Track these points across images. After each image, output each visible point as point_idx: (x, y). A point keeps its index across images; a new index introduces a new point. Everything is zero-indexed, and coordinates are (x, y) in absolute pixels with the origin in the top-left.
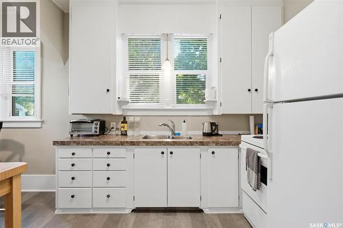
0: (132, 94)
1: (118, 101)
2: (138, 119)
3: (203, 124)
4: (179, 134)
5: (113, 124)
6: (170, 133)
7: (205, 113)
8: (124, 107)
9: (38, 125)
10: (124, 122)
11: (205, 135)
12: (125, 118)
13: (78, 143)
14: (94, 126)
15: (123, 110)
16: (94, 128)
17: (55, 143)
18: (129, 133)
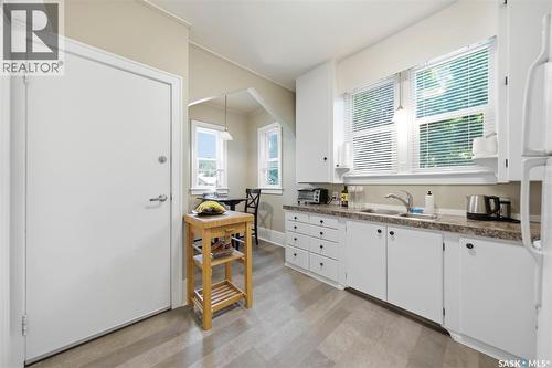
0: (357, 160)
1: (337, 170)
2: (361, 189)
3: (469, 198)
4: (420, 211)
5: (335, 194)
6: (404, 209)
7: (480, 181)
8: (345, 175)
9: (280, 192)
10: (345, 191)
11: (471, 216)
12: (346, 188)
13: (303, 210)
14: (315, 194)
15: (345, 178)
16: (315, 197)
17: (285, 207)
18: (351, 205)
